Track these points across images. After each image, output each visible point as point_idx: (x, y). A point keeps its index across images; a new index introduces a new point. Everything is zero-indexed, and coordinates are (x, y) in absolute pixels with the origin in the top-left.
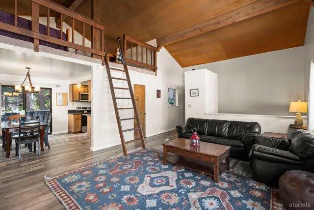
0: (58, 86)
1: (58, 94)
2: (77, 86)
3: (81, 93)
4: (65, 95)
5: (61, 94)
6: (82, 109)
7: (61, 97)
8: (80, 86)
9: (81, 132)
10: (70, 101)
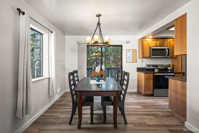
0: (128, 42)
1: (128, 51)
2: (147, 39)
3: (152, 48)
4: (134, 51)
5: (131, 51)
6: (152, 67)
7: (130, 54)
8: (151, 40)
9: (152, 95)
10: (139, 58)
